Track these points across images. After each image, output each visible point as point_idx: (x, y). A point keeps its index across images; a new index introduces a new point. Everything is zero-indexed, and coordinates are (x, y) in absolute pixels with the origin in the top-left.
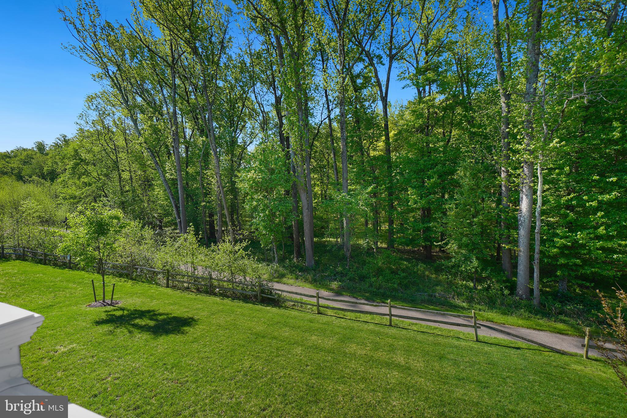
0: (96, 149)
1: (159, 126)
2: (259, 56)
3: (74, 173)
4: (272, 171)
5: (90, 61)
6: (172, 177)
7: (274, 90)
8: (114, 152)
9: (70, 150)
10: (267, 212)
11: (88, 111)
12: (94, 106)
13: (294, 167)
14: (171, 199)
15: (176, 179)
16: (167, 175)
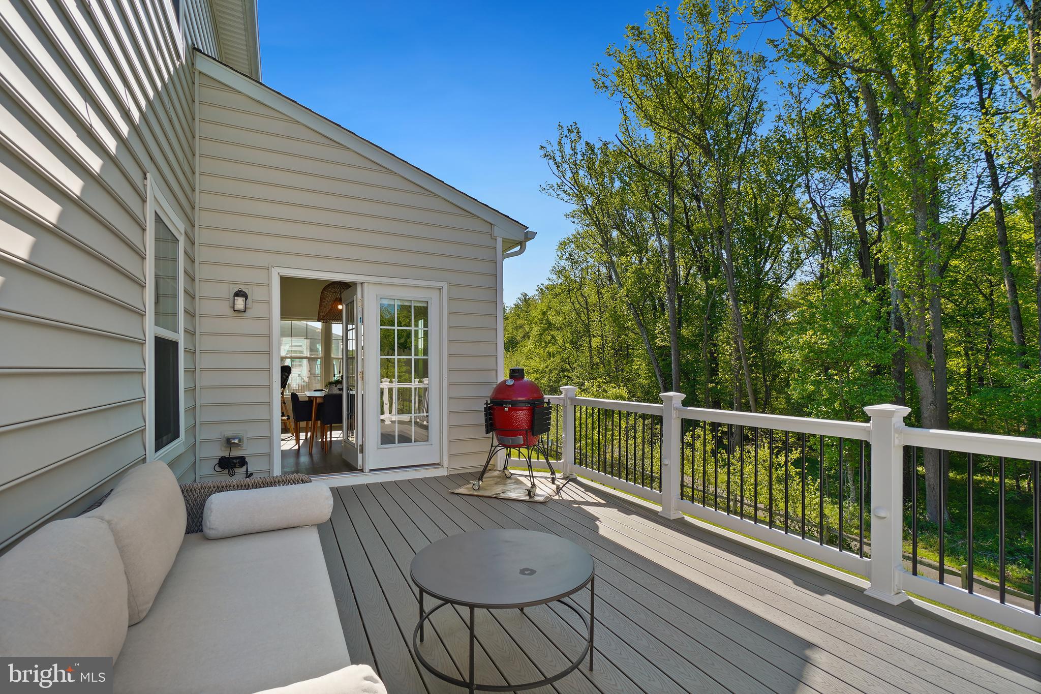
0: (566, 308)
1: (647, 271)
2: (817, 119)
3: (540, 341)
4: (849, 331)
5: (566, 198)
6: (664, 344)
7: (849, 172)
8: (585, 311)
9: (535, 313)
10: (836, 405)
11: (560, 262)
12: (567, 254)
13: (899, 320)
14: (658, 377)
15: (670, 348)
16: (657, 341)
